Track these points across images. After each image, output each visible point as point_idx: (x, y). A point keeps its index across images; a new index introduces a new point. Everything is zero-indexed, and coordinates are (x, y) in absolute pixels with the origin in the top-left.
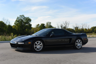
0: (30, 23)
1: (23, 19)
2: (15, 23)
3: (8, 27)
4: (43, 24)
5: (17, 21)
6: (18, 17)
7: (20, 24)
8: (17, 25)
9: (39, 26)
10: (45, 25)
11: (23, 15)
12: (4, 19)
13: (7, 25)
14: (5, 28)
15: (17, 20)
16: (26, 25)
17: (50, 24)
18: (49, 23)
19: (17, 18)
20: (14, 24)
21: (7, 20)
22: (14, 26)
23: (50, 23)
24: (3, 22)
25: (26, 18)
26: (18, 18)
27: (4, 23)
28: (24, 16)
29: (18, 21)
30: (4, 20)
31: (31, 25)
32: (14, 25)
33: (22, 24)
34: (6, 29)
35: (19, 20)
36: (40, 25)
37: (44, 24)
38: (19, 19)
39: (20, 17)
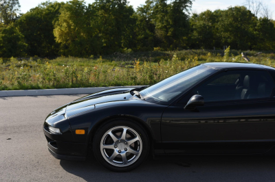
3: (261, 24)
13: (259, 16)
14: (252, 27)
21: (258, 4)
24: (248, 8)
27: (250, 12)
30: (251, 3)
34: (256, 30)
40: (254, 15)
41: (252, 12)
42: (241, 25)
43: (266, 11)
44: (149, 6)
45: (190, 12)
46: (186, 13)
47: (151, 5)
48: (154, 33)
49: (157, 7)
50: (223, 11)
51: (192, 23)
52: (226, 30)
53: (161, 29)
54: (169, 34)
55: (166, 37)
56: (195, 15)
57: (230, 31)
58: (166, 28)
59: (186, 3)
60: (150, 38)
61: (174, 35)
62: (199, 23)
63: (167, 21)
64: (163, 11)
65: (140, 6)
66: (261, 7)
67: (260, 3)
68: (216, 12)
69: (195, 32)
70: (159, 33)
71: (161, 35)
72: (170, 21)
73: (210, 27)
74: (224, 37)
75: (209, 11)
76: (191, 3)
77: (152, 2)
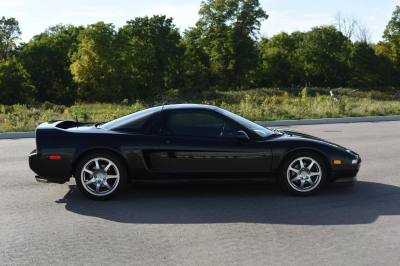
2: (386, 35)
3: (357, 51)
5: (393, 23)
6: (398, 7)
8: (396, 42)
12: (342, 17)
13: (353, 40)
14: (344, 55)
15: (395, 19)
19: (395, 9)
20: (383, 37)
21: (352, 22)
22: (380, 44)
24: (338, 29)
26: (399, 10)
27: (340, 33)
30: (341, 22)
32: (382, 40)
34: (351, 59)
40: (346, 39)
41: (344, 34)
42: (330, 52)
43: (364, 32)
44: (200, 29)
45: (258, 36)
46: (253, 37)
47: (204, 28)
48: (209, 66)
49: (212, 30)
51: (259, 48)
52: (310, 61)
53: (218, 60)
54: (230, 67)
55: (226, 71)
56: (265, 41)
57: (315, 62)
58: (225, 59)
59: (253, 23)
60: (204, 73)
61: (237, 69)
62: (271, 52)
63: (226, 49)
64: (220, 36)
65: (189, 30)
66: (356, 27)
67: (355, 22)
68: (294, 34)
69: (265, 63)
70: (216, 67)
71: (219, 69)
72: (231, 50)
73: (286, 56)
74: (307, 70)
75: (284, 34)
76: (259, 24)
77: (205, 24)
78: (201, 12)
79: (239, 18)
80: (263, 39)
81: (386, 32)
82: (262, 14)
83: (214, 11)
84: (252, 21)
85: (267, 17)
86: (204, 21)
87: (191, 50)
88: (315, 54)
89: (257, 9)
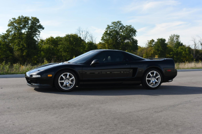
0: (134, 38)
1: (118, 30)
2: (103, 39)
4: (161, 39)
5: (106, 33)
6: (108, 25)
7: (113, 40)
8: (108, 43)
9: (154, 43)
10: (166, 42)
11: (118, 22)
12: (81, 30)
13: (87, 41)
15: (106, 31)
16: (126, 41)
17: (177, 39)
18: (175, 38)
19: (107, 27)
22: (100, 43)
23: (178, 36)
24: (79, 35)
25: (124, 27)
26: (109, 27)
27: (80, 38)
28: (122, 23)
29: (109, 34)
30: (81, 32)
31: (136, 42)
32: (101, 41)
33: (117, 39)
35: (111, 31)
36: (156, 41)
37: (164, 40)
38: (110, 29)
39: (112, 25)
40: (83, 40)
41: (82, 38)
42: (75, 47)
43: (92, 38)
44: (9, 34)
45: (39, 38)
46: (36, 39)
47: (10, 34)
48: (13, 53)
49: (15, 35)
50: (62, 38)
51: (39, 45)
52: (65, 51)
53: (18, 50)
54: (24, 54)
55: (22, 56)
56: (42, 41)
57: (68, 52)
58: (22, 50)
59: (36, 32)
60: (11, 57)
61: (28, 55)
62: (45, 46)
63: (22, 45)
64: (19, 38)
65: (2, 34)
66: (88, 35)
67: (87, 32)
68: (57, 38)
69: (42, 52)
70: (17, 53)
71: (18, 55)
72: (25, 45)
73: (53, 49)
74: (64, 56)
75: (52, 38)
76: (39, 32)
77: (11, 31)
78: (9, 25)
79: (29, 29)
80: (41, 40)
81: (103, 38)
82: (41, 27)
83: (16, 25)
84: (36, 30)
85: (43, 28)
86: (10, 30)
87: (3, 45)
88: (68, 48)
89: (38, 24)
